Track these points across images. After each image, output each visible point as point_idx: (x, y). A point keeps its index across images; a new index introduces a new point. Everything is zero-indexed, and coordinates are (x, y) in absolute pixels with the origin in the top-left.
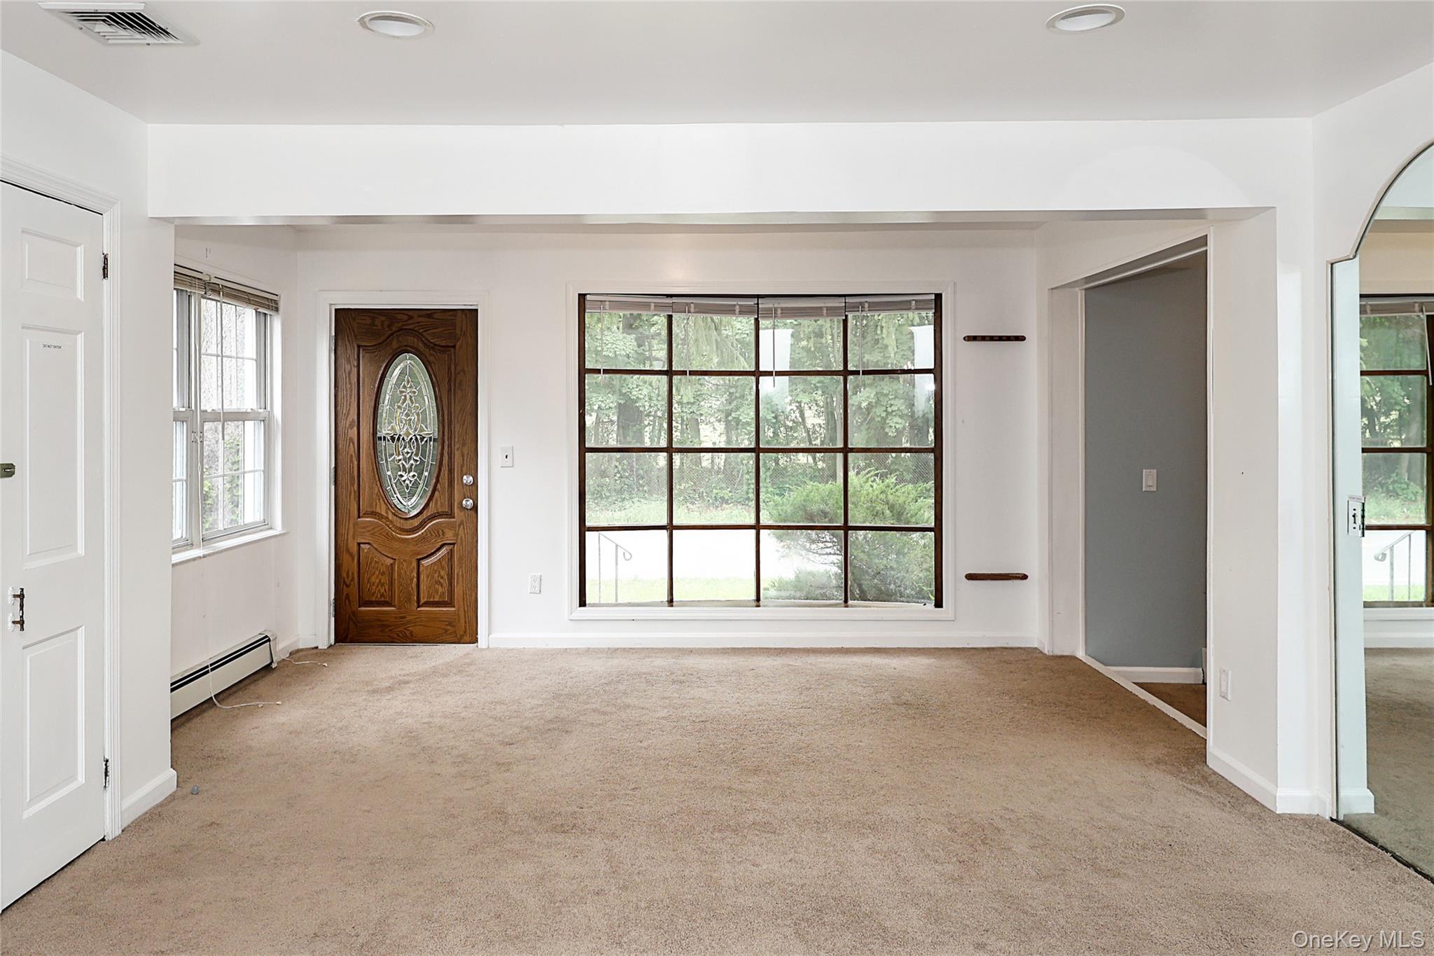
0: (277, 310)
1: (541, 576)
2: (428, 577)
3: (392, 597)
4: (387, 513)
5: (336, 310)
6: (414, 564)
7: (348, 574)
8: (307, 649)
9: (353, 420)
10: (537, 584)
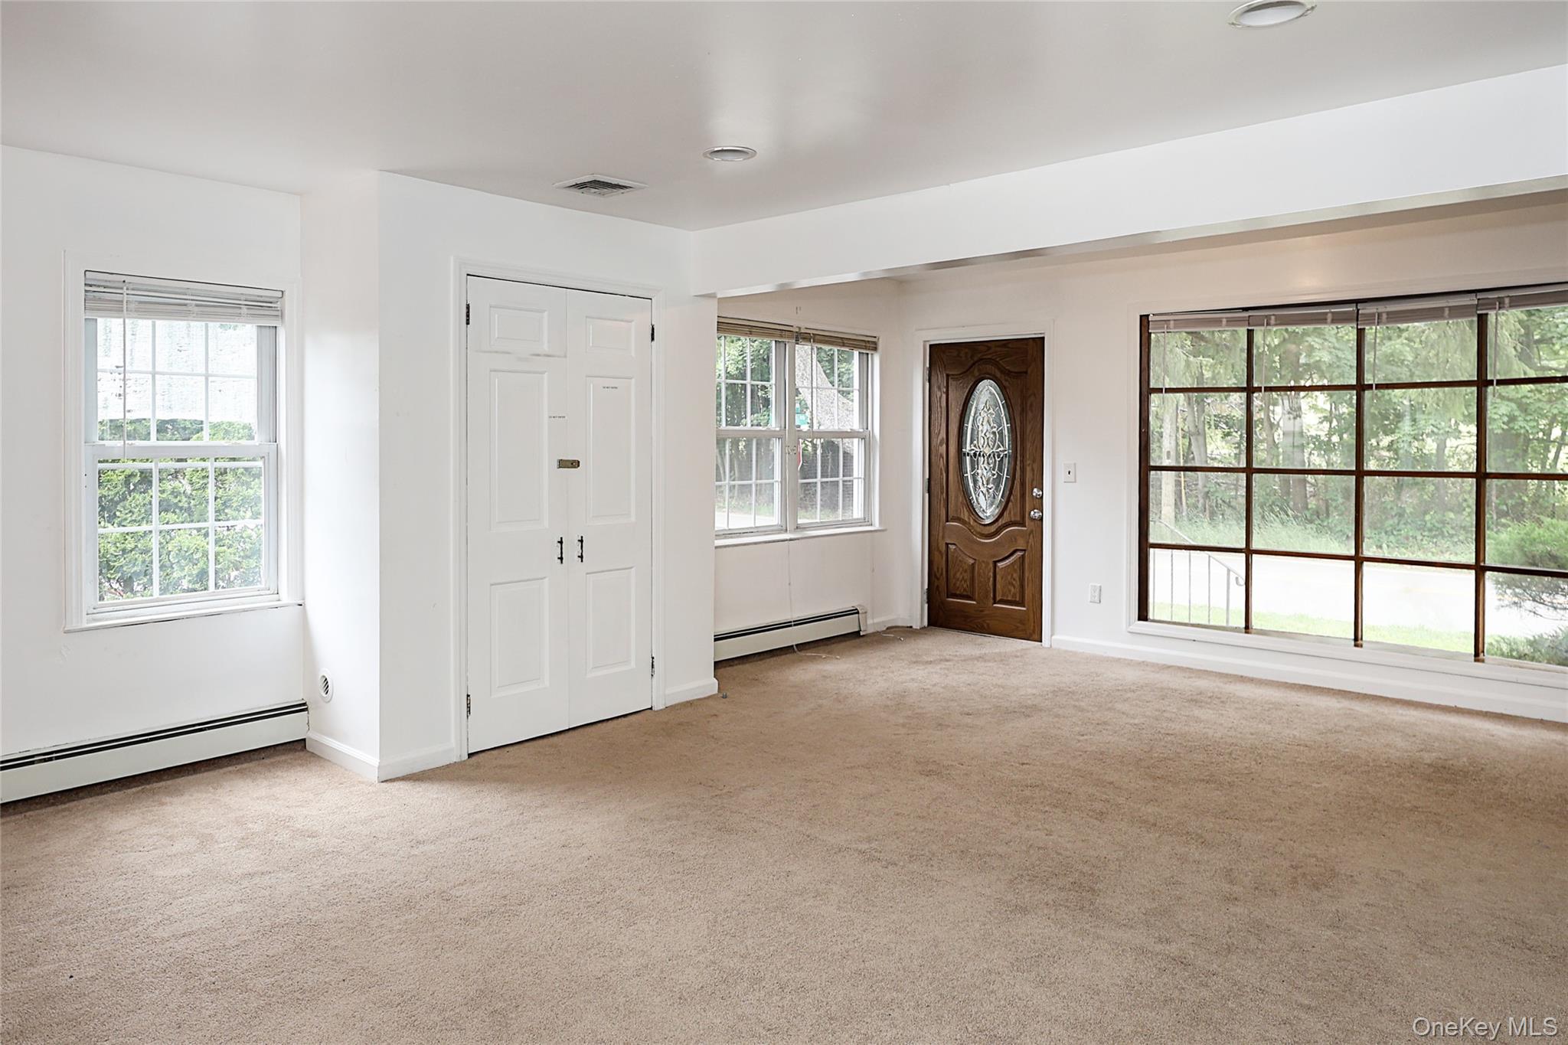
0: (875, 349)
1: (1100, 587)
2: (1002, 578)
3: (973, 592)
4: (969, 519)
5: (931, 346)
6: (991, 565)
7: (938, 568)
8: (903, 627)
9: (943, 439)
10: (1097, 594)
